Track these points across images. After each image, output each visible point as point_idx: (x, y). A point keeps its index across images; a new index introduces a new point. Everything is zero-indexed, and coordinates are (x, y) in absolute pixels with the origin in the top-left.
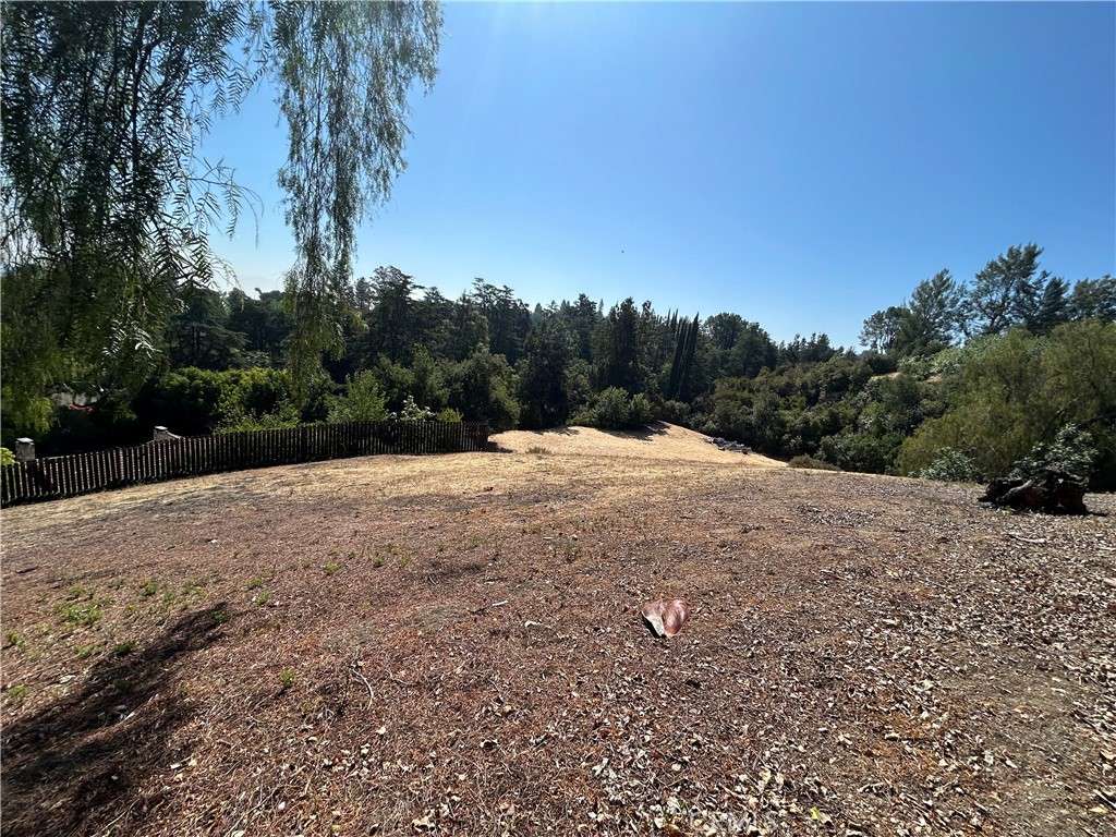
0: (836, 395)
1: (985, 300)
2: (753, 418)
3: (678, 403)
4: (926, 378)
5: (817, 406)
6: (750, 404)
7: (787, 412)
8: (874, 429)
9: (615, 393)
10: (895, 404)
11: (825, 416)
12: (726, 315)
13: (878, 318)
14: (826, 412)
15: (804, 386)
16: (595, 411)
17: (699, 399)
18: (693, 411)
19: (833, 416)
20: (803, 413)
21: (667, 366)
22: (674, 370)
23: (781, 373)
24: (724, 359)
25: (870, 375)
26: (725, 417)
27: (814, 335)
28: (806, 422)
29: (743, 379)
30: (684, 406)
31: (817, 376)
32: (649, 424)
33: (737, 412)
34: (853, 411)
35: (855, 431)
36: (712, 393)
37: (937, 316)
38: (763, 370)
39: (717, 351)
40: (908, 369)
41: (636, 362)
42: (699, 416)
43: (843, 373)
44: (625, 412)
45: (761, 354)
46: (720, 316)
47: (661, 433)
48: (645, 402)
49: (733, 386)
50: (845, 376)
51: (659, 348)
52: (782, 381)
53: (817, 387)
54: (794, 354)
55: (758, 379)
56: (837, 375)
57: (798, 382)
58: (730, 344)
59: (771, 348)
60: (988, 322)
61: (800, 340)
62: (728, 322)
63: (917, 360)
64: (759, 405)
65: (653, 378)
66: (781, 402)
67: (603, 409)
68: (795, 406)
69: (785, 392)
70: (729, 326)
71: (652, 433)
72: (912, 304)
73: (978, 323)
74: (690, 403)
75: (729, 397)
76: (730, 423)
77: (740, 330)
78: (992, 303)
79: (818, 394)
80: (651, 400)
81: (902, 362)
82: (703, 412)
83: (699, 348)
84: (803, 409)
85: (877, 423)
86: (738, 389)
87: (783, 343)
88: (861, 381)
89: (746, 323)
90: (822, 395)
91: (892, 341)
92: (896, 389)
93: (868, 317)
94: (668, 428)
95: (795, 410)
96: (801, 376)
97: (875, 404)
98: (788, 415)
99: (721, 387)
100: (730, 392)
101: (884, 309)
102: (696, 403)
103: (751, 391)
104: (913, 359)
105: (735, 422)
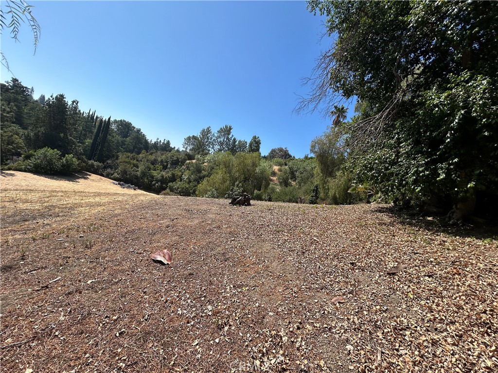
0: (174, 166)
1: (219, 140)
2: (139, 174)
3: (95, 163)
4: (203, 163)
5: (167, 170)
6: (137, 167)
7: (154, 172)
8: (187, 181)
9: (50, 152)
10: (194, 172)
12: (124, 121)
13: (189, 138)
14: (170, 173)
15: (162, 161)
16: (31, 162)
17: (109, 161)
18: (105, 168)
19: (173, 175)
20: (161, 173)
21: (88, 141)
22: (94, 144)
23: (151, 154)
24: (123, 143)
25: (186, 160)
26: (125, 172)
27: (165, 140)
28: (163, 176)
29: (134, 154)
30: (100, 164)
31: (167, 158)
32: (76, 173)
33: (130, 169)
34: (180, 173)
35: (181, 181)
36: (117, 158)
37: (207, 142)
38: (143, 151)
39: (119, 138)
40: (198, 160)
41: (65, 134)
42: (109, 170)
43: (177, 158)
45: (142, 144)
46: (121, 121)
47: (85, 178)
48: (74, 159)
49: (128, 157)
50: (178, 159)
51: (83, 129)
52: (152, 157)
53: (167, 162)
54: (156, 146)
55: (141, 155)
56: (175, 159)
57: (159, 159)
58: (126, 137)
59: (146, 141)
60: (219, 147)
61: (159, 141)
62: (125, 125)
63: (201, 157)
64: (141, 168)
65: (79, 146)
66: (152, 167)
67: (39, 161)
68: (158, 169)
69: (154, 163)
70: (126, 127)
71: (79, 178)
72: (200, 136)
73: (217, 147)
74: (103, 163)
75: (127, 162)
76: (127, 175)
77: (132, 130)
78: (220, 141)
79: (167, 165)
80: (78, 159)
81: (196, 157)
82: (112, 168)
83: (110, 135)
84: (161, 171)
85: (188, 178)
86: (131, 159)
87: (151, 141)
88: (183, 162)
89: (134, 128)
90: (169, 166)
91: (193, 148)
92: (195, 166)
93: (186, 137)
94: (90, 175)
95: (158, 171)
96: (161, 157)
97: (188, 171)
98: (155, 173)
99: (122, 157)
100: (127, 160)
101: (191, 136)
102: (107, 163)
103: (137, 161)
104: (199, 156)
105: (130, 174)
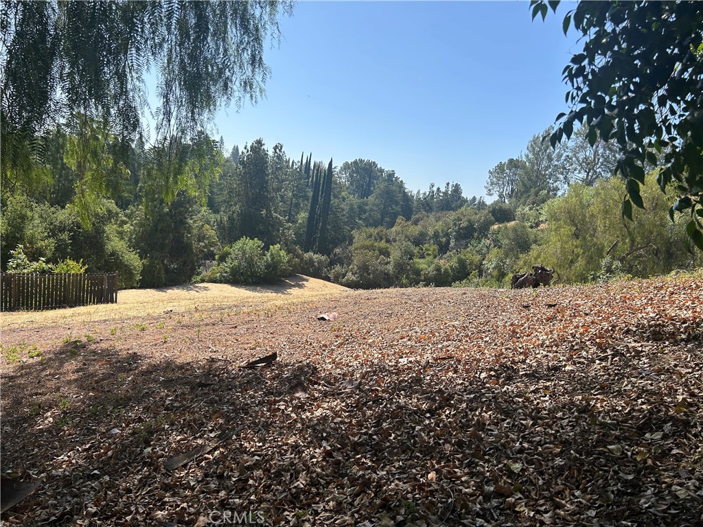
0: (463, 242)
2: (390, 268)
3: (316, 256)
5: (448, 253)
6: (387, 254)
7: (421, 261)
8: (495, 273)
9: (249, 245)
10: (511, 250)
11: (454, 263)
12: (361, 161)
13: (500, 168)
14: (455, 259)
15: (436, 235)
16: (227, 266)
17: (337, 250)
18: (332, 264)
19: (462, 262)
20: (436, 261)
21: (302, 216)
22: (311, 219)
23: (416, 223)
24: (362, 209)
25: (493, 224)
26: (364, 268)
27: (448, 184)
28: (438, 269)
29: (380, 228)
30: (323, 258)
31: (447, 224)
32: (286, 277)
33: (375, 262)
34: (479, 257)
35: (480, 275)
36: (351, 243)
38: (400, 219)
39: (354, 200)
40: (524, 217)
41: (269, 211)
42: (338, 268)
43: (469, 221)
44: (261, 264)
45: (397, 203)
46: (355, 162)
47: (300, 286)
48: (283, 253)
49: (370, 236)
50: (471, 224)
51: (293, 195)
52: (415, 230)
53: (447, 235)
54: (429, 204)
55: (394, 229)
56: (464, 224)
57: (431, 232)
58: (366, 193)
59: (407, 198)
61: (435, 189)
62: (364, 169)
63: (531, 209)
64: (395, 254)
65: (289, 229)
66: (415, 251)
67: (236, 263)
68: (428, 255)
69: (418, 241)
70: (364, 173)
71: (291, 286)
72: (527, 156)
74: (328, 255)
75: (367, 248)
76: (369, 274)
77: (377, 178)
78: (586, 158)
79: (448, 243)
80: (289, 251)
81: (519, 211)
82: (342, 264)
83: (335, 197)
84: (435, 257)
85: (497, 267)
86: (376, 240)
87: (418, 192)
88: (484, 229)
89: (382, 171)
90: (452, 244)
91: (513, 190)
92: (511, 235)
94: (307, 280)
95: (428, 259)
96: (433, 224)
97: (495, 250)
98: (422, 264)
99: (359, 237)
100: (368, 243)
101: (505, 160)
102: (335, 255)
103: (388, 241)
104: (527, 208)
105: (374, 272)
